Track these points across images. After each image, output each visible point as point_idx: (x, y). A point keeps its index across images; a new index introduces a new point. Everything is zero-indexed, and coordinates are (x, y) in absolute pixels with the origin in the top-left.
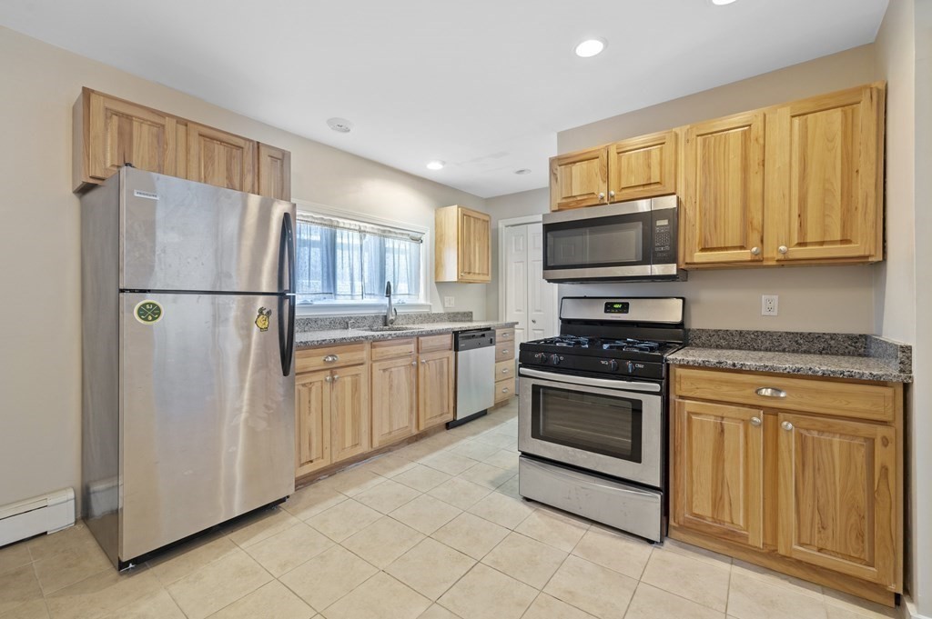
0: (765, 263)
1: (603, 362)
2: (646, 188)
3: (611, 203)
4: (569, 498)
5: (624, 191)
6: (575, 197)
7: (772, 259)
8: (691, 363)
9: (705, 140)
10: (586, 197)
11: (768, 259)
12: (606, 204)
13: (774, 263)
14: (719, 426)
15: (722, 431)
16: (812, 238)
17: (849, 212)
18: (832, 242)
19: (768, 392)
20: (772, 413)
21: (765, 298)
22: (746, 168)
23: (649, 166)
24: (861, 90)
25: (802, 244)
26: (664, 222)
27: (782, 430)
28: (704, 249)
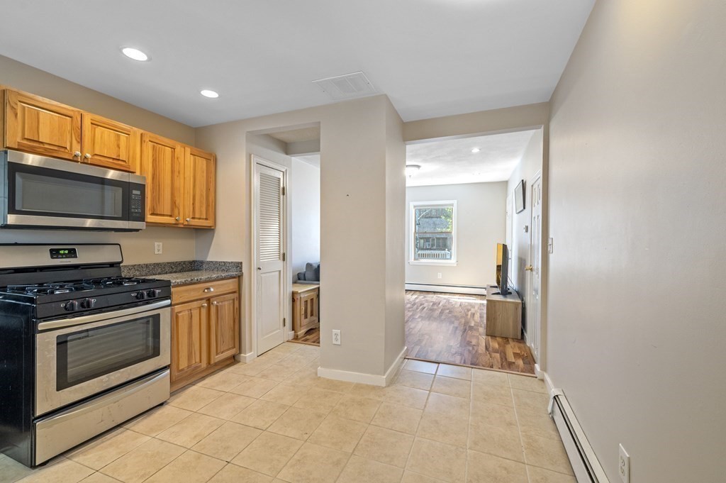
0: (179, 226)
2: (115, 161)
5: (96, 157)
6: (42, 143)
7: (183, 224)
9: (154, 146)
10: (56, 148)
11: (180, 224)
12: (78, 162)
14: (190, 314)
16: (197, 216)
17: (208, 206)
18: (203, 219)
19: (206, 291)
20: (208, 300)
21: (156, 244)
22: (173, 172)
23: (118, 146)
24: (211, 154)
25: (193, 218)
26: (138, 193)
27: (212, 306)
28: (152, 214)
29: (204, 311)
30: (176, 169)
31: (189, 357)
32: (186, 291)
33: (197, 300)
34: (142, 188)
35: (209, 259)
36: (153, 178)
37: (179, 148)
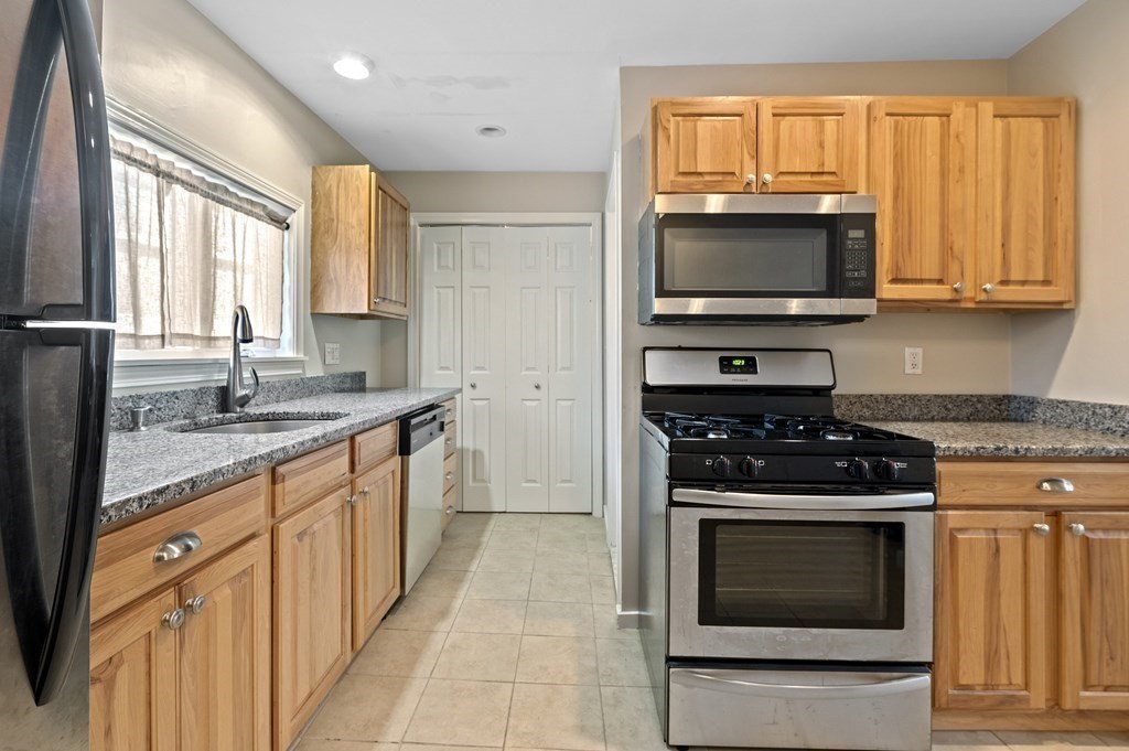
0: (963, 305)
1: (839, 464)
2: (816, 178)
3: (761, 193)
4: (774, 723)
5: (782, 178)
6: (700, 174)
7: (972, 299)
8: (960, 453)
9: (896, 123)
10: (720, 178)
11: (966, 299)
12: (752, 193)
13: (972, 305)
14: (993, 541)
15: (998, 550)
16: (1015, 275)
17: (1050, 245)
18: (1035, 283)
19: (1046, 486)
20: (1055, 514)
21: (908, 351)
22: (944, 173)
23: (822, 146)
25: (1004, 282)
26: (859, 234)
27: (1067, 537)
28: (895, 281)
29: (1039, 548)
30: (954, 163)
31: (991, 661)
33: (1016, 507)
34: (867, 221)
35: (1055, 393)
36: (896, 197)
37: (959, 111)
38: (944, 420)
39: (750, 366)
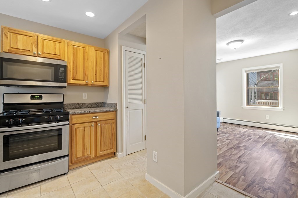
1: (46, 118)
2: (54, 56)
3: (38, 57)
5: (44, 54)
6: (18, 49)
7: (90, 84)
8: (77, 113)
9: (74, 47)
10: (25, 51)
11: (89, 84)
13: (90, 85)
14: (84, 129)
15: (85, 131)
16: (98, 80)
17: (104, 75)
18: (101, 82)
19: (94, 118)
20: (96, 122)
21: (84, 94)
22: (84, 59)
23: (55, 48)
24: (106, 50)
25: (96, 81)
26: (63, 69)
27: (97, 126)
28: (73, 79)
29: (93, 129)
30: (86, 57)
31: (83, 151)
32: (82, 117)
33: (89, 122)
34: (65, 67)
35: (108, 102)
36: (74, 62)
37: (87, 48)
38: (91, 108)
39: (41, 98)
